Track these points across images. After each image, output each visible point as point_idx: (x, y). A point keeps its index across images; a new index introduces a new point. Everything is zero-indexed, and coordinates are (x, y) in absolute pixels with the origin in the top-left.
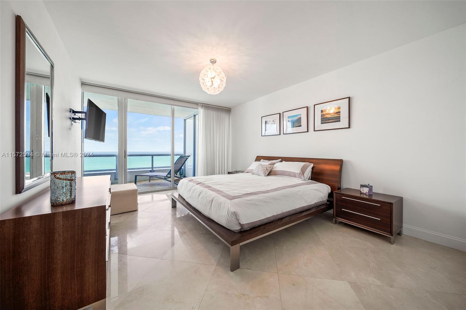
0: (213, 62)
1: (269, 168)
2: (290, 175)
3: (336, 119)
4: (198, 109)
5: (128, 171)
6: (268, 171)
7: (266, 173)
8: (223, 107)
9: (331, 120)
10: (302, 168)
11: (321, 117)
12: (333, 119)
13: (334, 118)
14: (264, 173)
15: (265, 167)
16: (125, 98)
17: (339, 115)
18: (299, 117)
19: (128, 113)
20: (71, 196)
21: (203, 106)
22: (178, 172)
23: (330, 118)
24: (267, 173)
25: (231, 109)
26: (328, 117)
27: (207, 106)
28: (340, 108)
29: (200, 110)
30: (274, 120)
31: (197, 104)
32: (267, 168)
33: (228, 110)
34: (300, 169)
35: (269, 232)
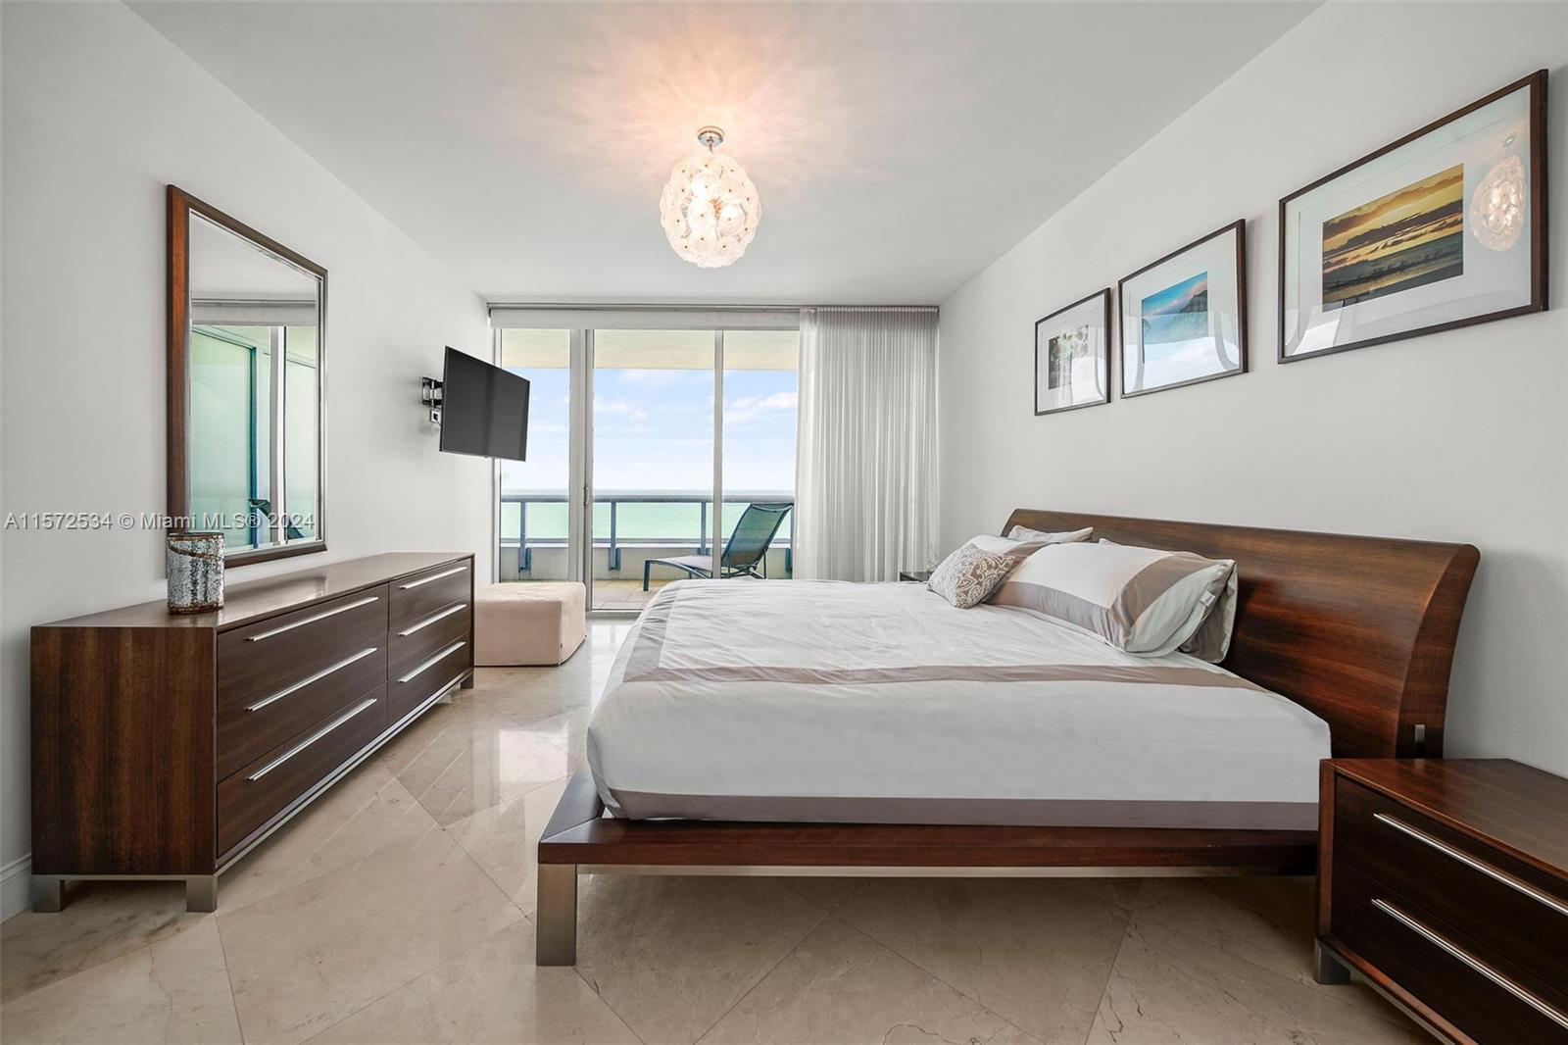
0: (711, 138)
1: (990, 567)
2: (1068, 611)
3: (1427, 261)
4: (797, 329)
5: (594, 545)
6: (980, 584)
7: (966, 593)
8: (911, 306)
9: (1391, 271)
10: (1130, 584)
11: (1325, 267)
12: (1402, 269)
13: (1411, 258)
14: (958, 591)
15: (971, 564)
16: (586, 331)
17: (1452, 225)
18: (1195, 289)
19: (595, 369)
20: (194, 593)
21: (816, 313)
22: (759, 559)
23: (1385, 266)
24: (978, 592)
25: (937, 307)
26: (1371, 257)
27: (833, 314)
28: (1460, 178)
29: (805, 334)
30: (1084, 331)
31: (794, 310)
32: (977, 567)
33: (925, 316)
34: (1122, 586)
35: (804, 867)
